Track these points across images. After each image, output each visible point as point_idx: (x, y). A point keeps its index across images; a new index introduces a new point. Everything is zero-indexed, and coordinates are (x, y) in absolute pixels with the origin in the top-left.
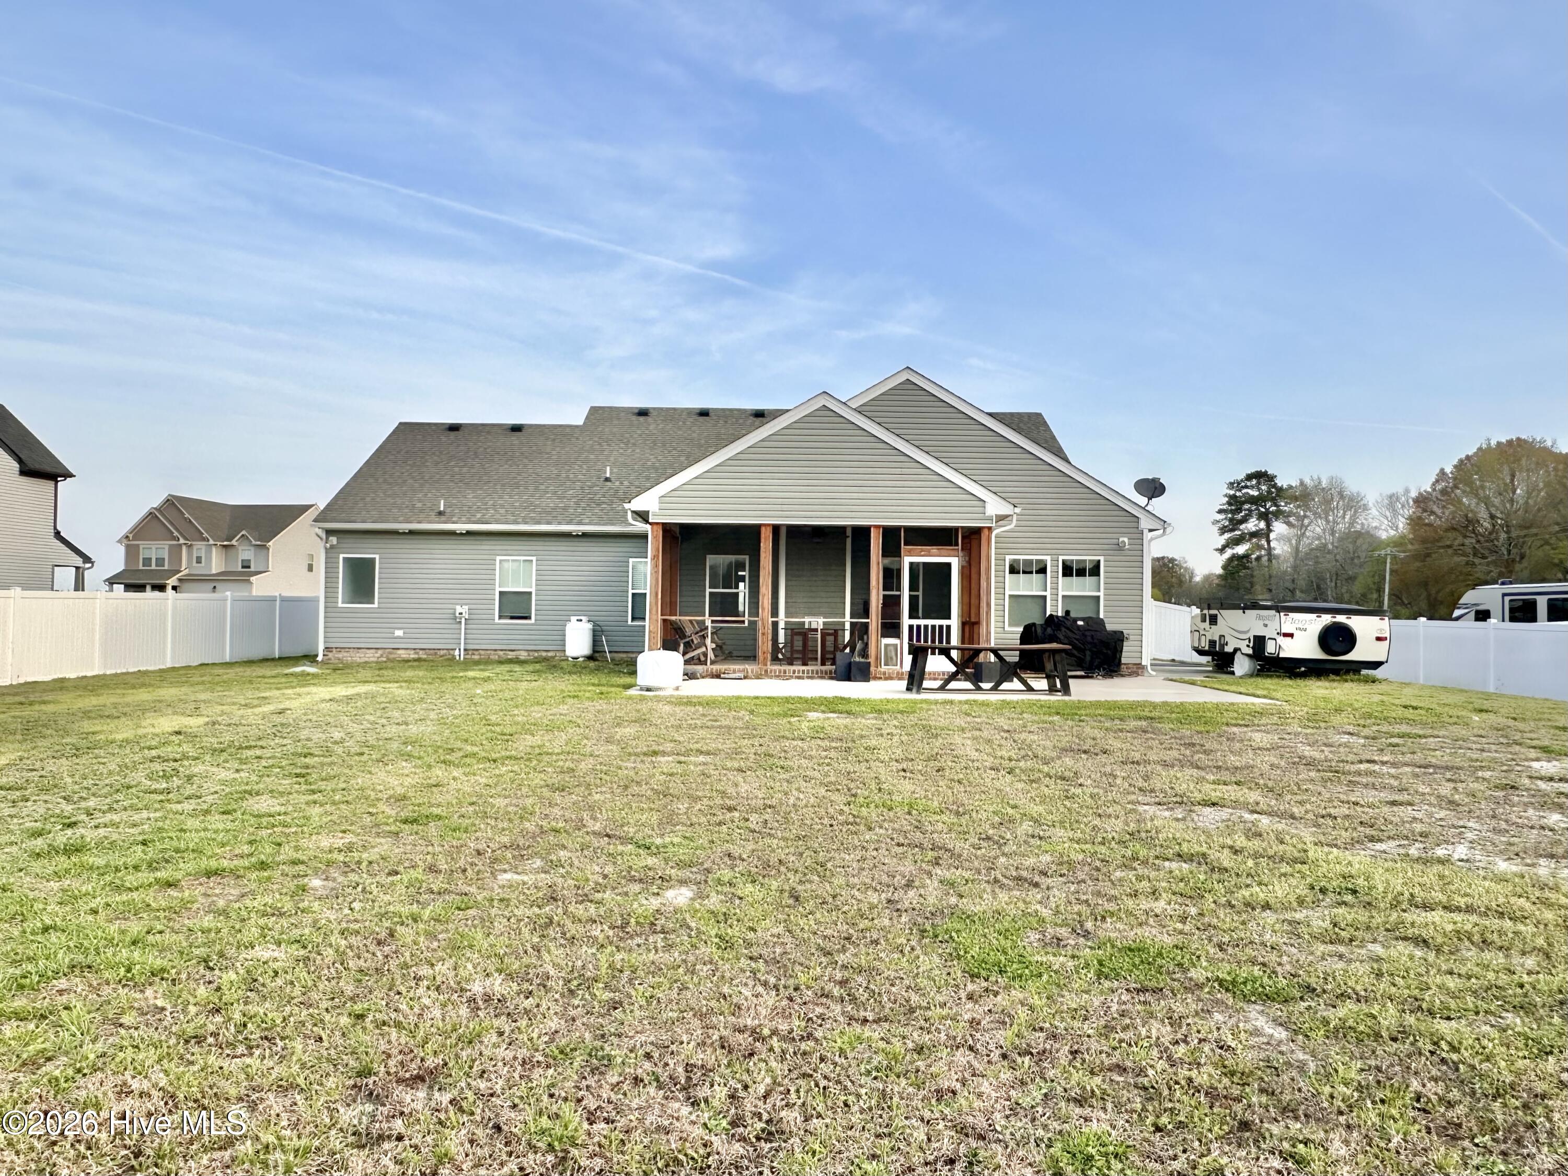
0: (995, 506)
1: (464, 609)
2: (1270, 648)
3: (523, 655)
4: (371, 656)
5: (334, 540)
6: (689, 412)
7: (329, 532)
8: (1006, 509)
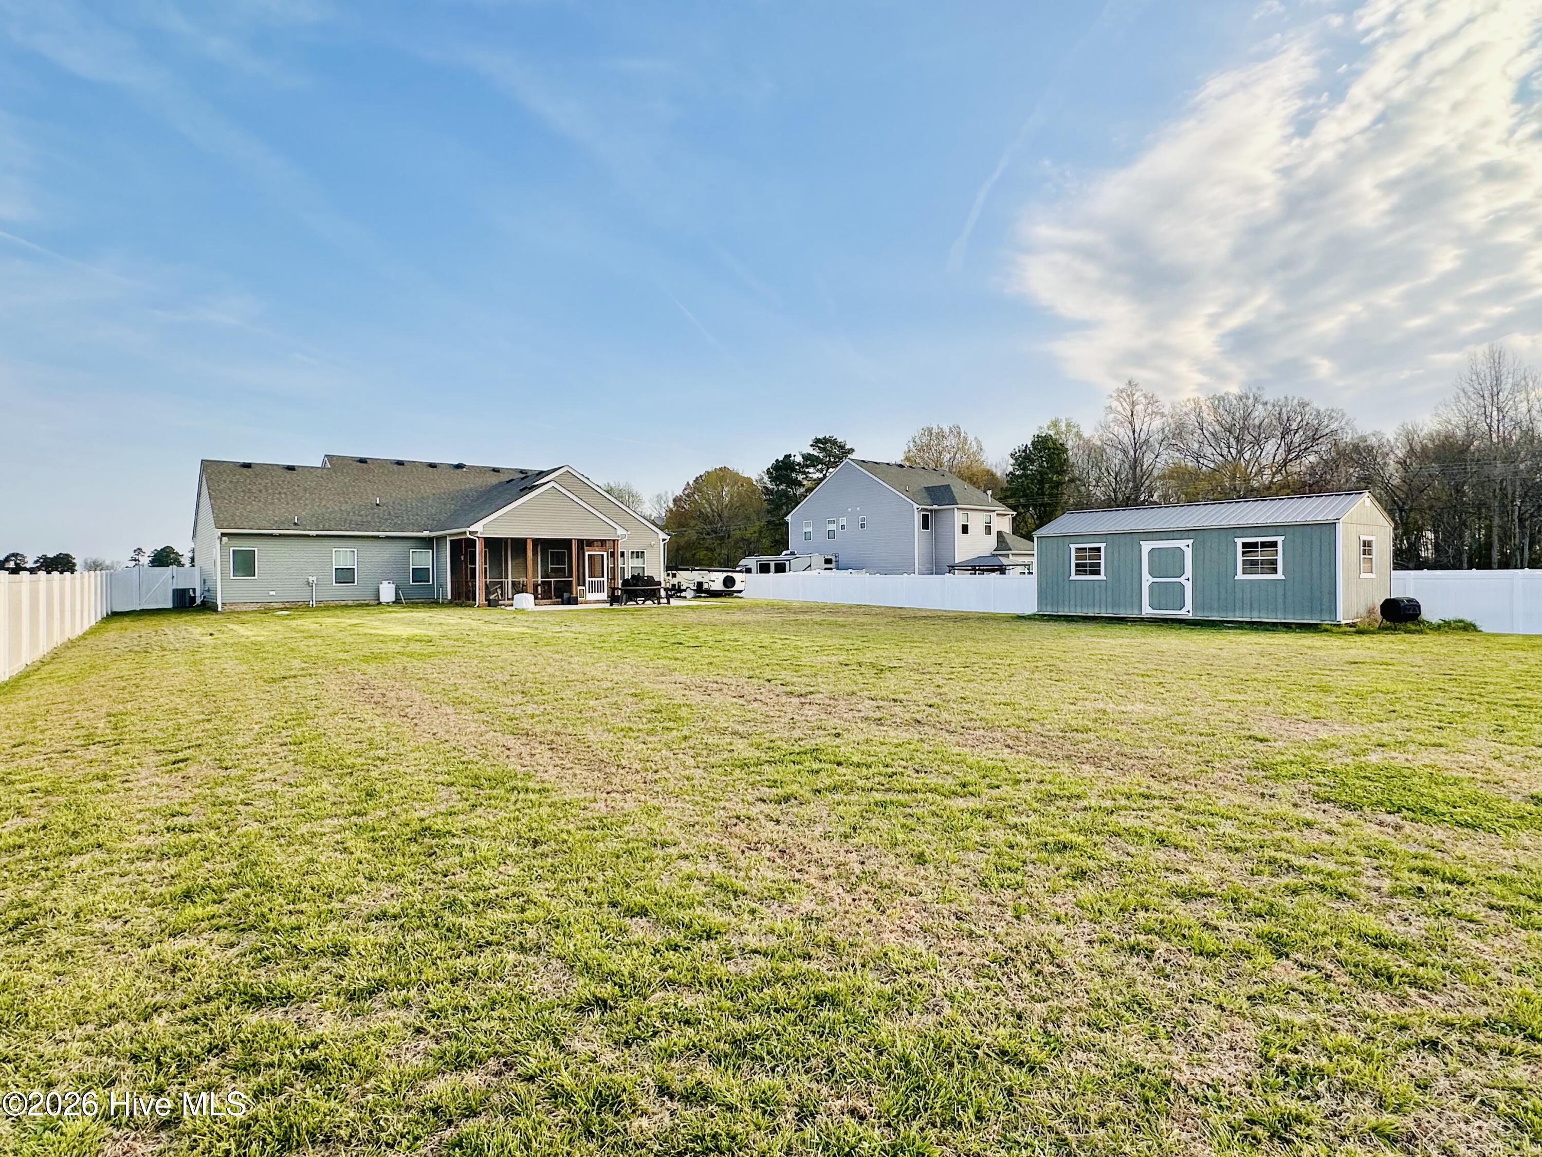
0: (620, 532)
1: (315, 578)
2: (705, 586)
3: (350, 603)
4: (254, 607)
5: (225, 539)
6: (391, 461)
7: (223, 535)
8: (625, 532)
